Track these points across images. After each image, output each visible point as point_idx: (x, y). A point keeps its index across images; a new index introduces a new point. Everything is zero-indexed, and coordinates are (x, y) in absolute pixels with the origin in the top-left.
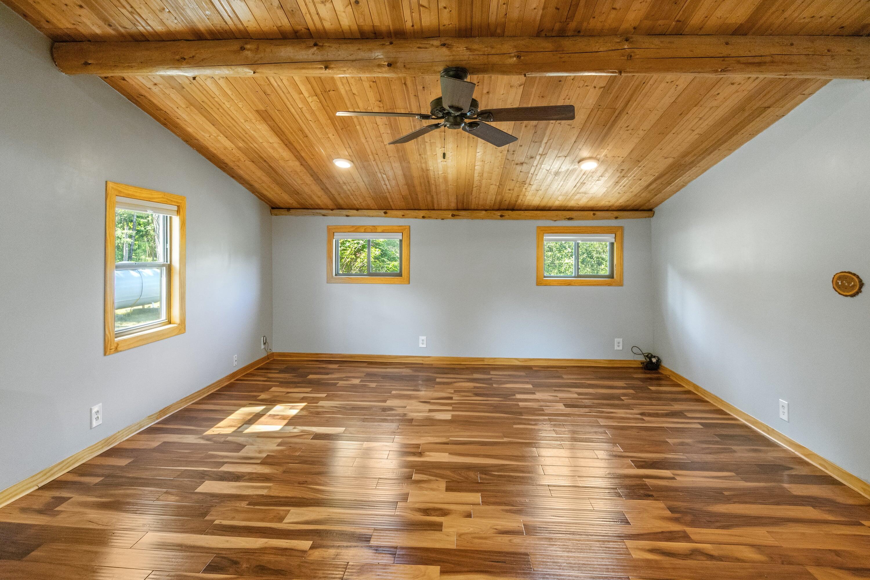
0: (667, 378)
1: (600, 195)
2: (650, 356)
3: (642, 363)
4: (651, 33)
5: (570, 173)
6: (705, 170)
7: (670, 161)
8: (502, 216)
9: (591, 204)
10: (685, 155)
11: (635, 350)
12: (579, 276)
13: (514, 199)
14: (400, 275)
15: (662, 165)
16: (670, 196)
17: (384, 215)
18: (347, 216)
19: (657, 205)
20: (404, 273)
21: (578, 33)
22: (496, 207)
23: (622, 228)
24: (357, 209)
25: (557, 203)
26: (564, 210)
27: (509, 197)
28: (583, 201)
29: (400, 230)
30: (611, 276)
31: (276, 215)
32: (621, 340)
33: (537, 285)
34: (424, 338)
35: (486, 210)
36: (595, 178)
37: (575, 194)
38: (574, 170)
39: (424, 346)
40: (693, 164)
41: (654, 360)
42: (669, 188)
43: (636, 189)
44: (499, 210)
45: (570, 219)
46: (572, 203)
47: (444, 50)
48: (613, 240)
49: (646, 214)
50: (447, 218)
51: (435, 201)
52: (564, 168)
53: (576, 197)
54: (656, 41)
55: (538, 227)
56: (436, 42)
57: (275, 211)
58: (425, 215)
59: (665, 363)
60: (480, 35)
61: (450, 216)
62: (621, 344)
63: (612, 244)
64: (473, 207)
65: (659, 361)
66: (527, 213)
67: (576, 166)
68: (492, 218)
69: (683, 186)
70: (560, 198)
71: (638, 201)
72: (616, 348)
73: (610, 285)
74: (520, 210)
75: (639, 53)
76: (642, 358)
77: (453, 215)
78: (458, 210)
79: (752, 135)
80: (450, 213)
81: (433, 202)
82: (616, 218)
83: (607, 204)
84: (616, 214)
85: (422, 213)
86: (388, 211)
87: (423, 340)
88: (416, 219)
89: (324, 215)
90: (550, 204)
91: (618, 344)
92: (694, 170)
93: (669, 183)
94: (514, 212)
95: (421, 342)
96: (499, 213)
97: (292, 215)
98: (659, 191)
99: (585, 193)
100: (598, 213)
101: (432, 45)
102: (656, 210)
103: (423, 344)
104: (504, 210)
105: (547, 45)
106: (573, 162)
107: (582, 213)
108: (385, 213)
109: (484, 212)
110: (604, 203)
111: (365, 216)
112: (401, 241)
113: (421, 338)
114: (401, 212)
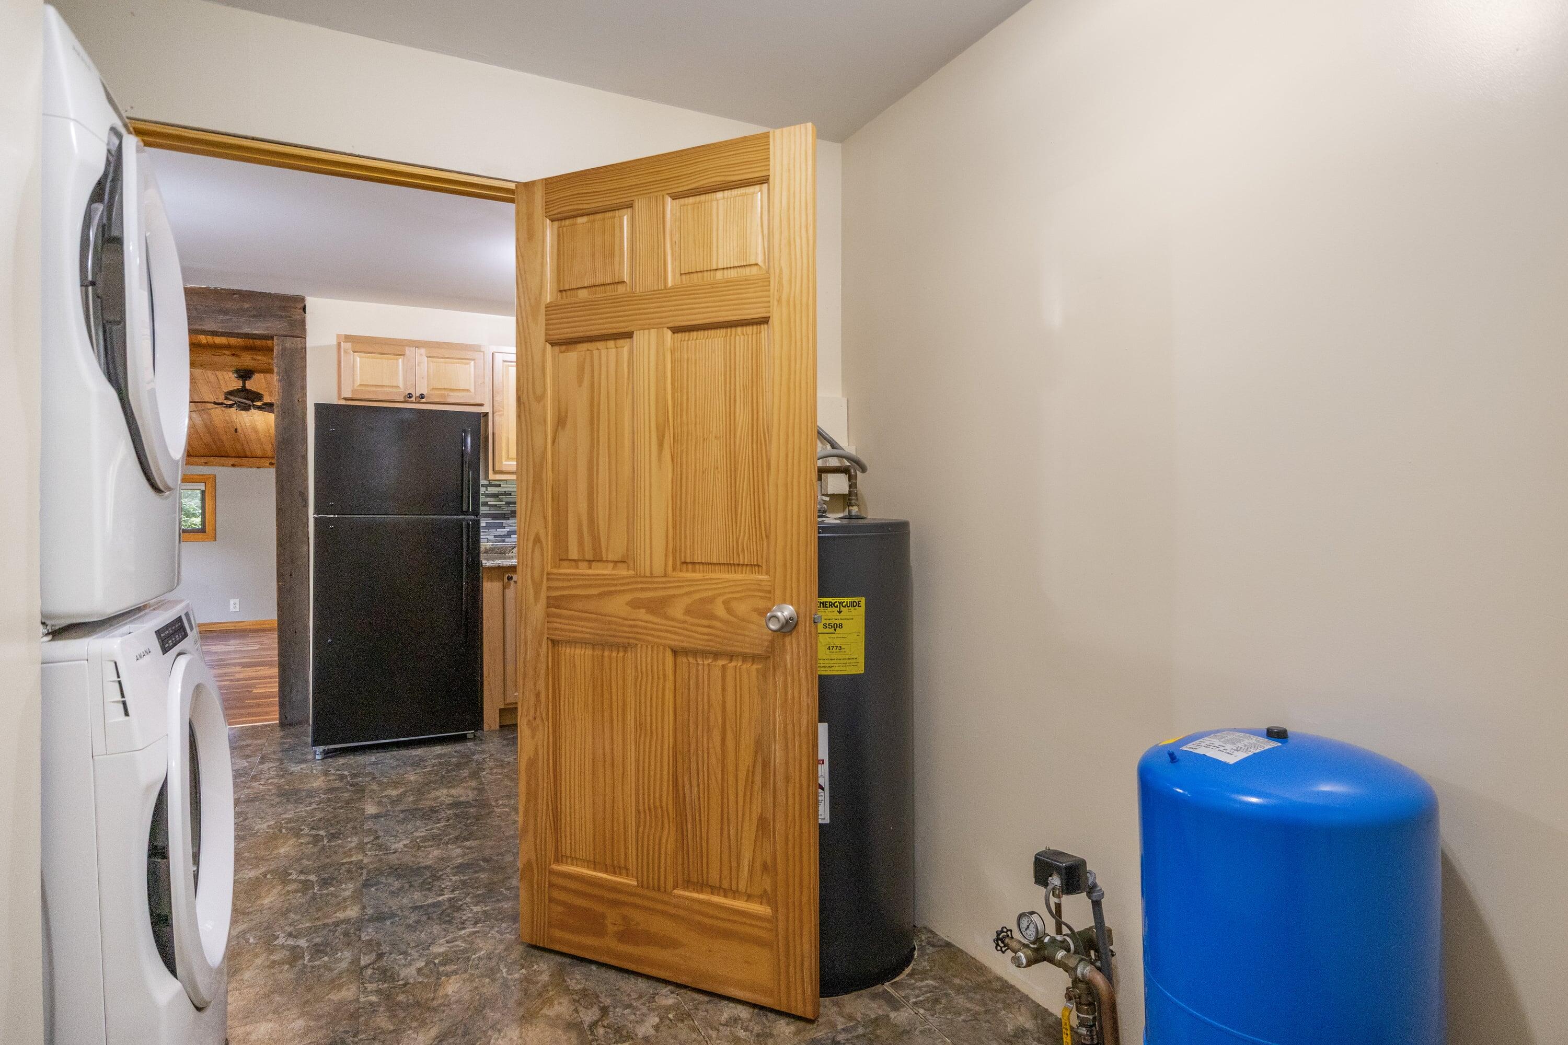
14: (203, 531)
20: (208, 528)
29: (202, 479)
34: (237, 601)
39: (237, 609)
47: (234, 359)
51: (247, 449)
56: (227, 352)
58: (235, 463)
61: (268, 464)
80: (267, 461)
81: (245, 451)
88: (224, 468)
95: (232, 606)
101: (224, 354)
103: (235, 608)
112: (203, 493)
113: (232, 602)
114: (203, 460)
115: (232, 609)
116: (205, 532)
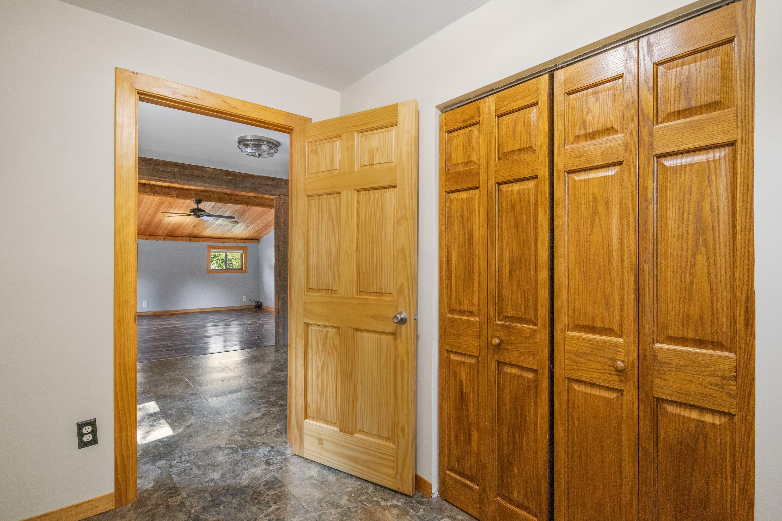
0: (264, 309)
1: (238, 233)
2: (257, 302)
3: (255, 306)
5: (226, 225)
7: (264, 224)
8: (190, 240)
9: (234, 236)
10: (269, 223)
11: (252, 301)
12: (227, 269)
13: (198, 233)
16: (266, 235)
19: (261, 238)
22: (188, 236)
23: (246, 247)
25: (218, 236)
26: (221, 238)
27: (196, 232)
28: (230, 235)
30: (242, 269)
32: (246, 297)
33: (207, 273)
35: (182, 237)
36: (236, 227)
37: (226, 233)
38: (228, 225)
41: (259, 304)
42: (265, 232)
43: (253, 232)
45: (223, 242)
46: (225, 236)
49: (257, 241)
50: (159, 240)
52: (224, 223)
55: (209, 246)
59: (264, 304)
60: (207, 192)
62: (246, 299)
63: (242, 254)
64: (175, 235)
65: (261, 304)
66: (203, 239)
67: (230, 224)
68: (185, 241)
69: (270, 232)
70: (220, 234)
71: (253, 236)
72: (243, 300)
73: (241, 272)
74: (200, 237)
76: (254, 304)
77: (164, 239)
78: (166, 236)
82: (244, 243)
84: (244, 241)
85: (146, 237)
90: (215, 236)
93: (265, 230)
96: (189, 239)
98: (261, 233)
99: (232, 232)
100: (236, 240)
102: (260, 240)
106: (228, 222)
107: (228, 240)
110: (239, 236)
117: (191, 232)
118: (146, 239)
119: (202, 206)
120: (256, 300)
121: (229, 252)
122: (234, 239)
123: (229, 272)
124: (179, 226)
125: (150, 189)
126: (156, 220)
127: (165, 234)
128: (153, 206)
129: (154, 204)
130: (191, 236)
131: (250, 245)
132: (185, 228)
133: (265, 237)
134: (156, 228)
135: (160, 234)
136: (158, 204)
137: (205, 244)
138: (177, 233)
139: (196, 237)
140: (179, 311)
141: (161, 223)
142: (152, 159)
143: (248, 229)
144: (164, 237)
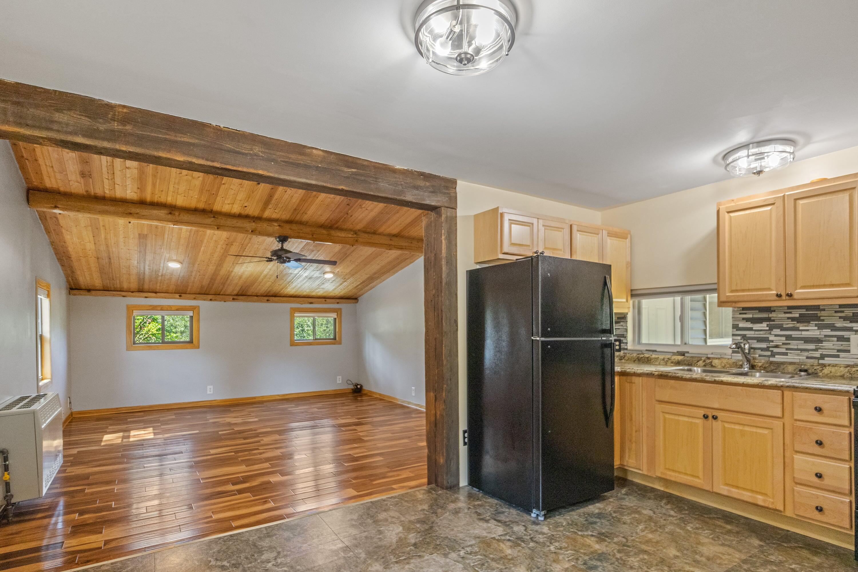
0: (366, 395)
1: (331, 290)
2: (356, 385)
3: (352, 389)
4: (365, 232)
5: (317, 278)
6: (384, 281)
7: (368, 276)
8: (268, 300)
9: (325, 294)
10: (375, 273)
11: (349, 382)
12: (316, 339)
13: (279, 290)
14: (191, 342)
15: (365, 277)
16: (367, 292)
17: (178, 297)
18: (146, 297)
19: (360, 296)
20: (194, 341)
21: (337, 228)
22: (265, 294)
23: (341, 309)
24: (156, 293)
25: (305, 293)
26: (307, 297)
27: (276, 288)
28: (320, 292)
29: (192, 308)
30: (335, 339)
31: (75, 295)
32: (340, 377)
33: (291, 346)
34: (212, 387)
35: (257, 296)
36: (331, 281)
37: (317, 289)
38: (320, 277)
39: (212, 392)
40: (378, 278)
41: (359, 387)
42: (367, 288)
43: (350, 288)
44: (266, 296)
45: (311, 303)
46: (314, 294)
47: (280, 228)
48: (336, 317)
49: (354, 301)
50: (228, 301)
51: (224, 289)
52: (315, 276)
53: (317, 291)
54: (366, 235)
55: (291, 308)
56: (277, 224)
57: (75, 292)
59: (365, 388)
60: (296, 223)
61: (231, 299)
62: (341, 380)
63: (335, 319)
64: (248, 294)
65: (361, 386)
66: (285, 299)
67: (322, 275)
68: (261, 302)
69: (374, 287)
70: (307, 291)
71: (350, 294)
72: (338, 382)
73: (334, 344)
74: (280, 297)
75: (360, 240)
76: (352, 387)
77: (233, 299)
78: (237, 295)
79: (402, 268)
80: (231, 298)
81: (222, 290)
82: (338, 303)
83: (334, 295)
84: (338, 300)
85: (210, 297)
86: (182, 295)
87: (210, 389)
88: (205, 301)
89: (124, 296)
90: (300, 294)
91: (339, 380)
92: (379, 280)
93: (367, 286)
94: (276, 298)
95: (208, 390)
96: (266, 298)
97: (92, 295)
98: (362, 289)
99: (323, 289)
100: (327, 300)
101: (274, 225)
102: (359, 299)
103: (210, 391)
104: (269, 296)
105: (324, 232)
106: (321, 273)
107: (317, 299)
108: (180, 296)
109: (256, 297)
110: (332, 294)
111: (162, 298)
112: (191, 317)
113: (209, 387)
114: (193, 296)
115: (208, 392)
116: (192, 342)
117: (270, 288)
118: (211, 300)
119: (287, 246)
120: (355, 381)
121: (318, 317)
122: (325, 298)
123: (318, 344)
124: (254, 280)
125: (213, 219)
126: (223, 271)
127: (235, 292)
128: (218, 250)
129: (219, 246)
130: (270, 294)
131: (345, 307)
132: (262, 284)
133: (366, 295)
134: (224, 284)
135: (228, 292)
136: (224, 246)
137: (287, 306)
138: (252, 290)
139: (275, 295)
140: (255, 398)
141: (229, 276)
142: (209, 126)
143: (345, 284)
144: (235, 297)
